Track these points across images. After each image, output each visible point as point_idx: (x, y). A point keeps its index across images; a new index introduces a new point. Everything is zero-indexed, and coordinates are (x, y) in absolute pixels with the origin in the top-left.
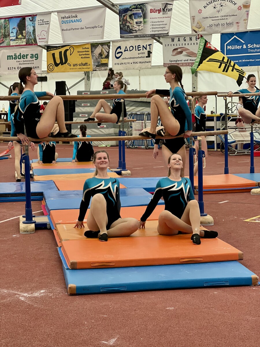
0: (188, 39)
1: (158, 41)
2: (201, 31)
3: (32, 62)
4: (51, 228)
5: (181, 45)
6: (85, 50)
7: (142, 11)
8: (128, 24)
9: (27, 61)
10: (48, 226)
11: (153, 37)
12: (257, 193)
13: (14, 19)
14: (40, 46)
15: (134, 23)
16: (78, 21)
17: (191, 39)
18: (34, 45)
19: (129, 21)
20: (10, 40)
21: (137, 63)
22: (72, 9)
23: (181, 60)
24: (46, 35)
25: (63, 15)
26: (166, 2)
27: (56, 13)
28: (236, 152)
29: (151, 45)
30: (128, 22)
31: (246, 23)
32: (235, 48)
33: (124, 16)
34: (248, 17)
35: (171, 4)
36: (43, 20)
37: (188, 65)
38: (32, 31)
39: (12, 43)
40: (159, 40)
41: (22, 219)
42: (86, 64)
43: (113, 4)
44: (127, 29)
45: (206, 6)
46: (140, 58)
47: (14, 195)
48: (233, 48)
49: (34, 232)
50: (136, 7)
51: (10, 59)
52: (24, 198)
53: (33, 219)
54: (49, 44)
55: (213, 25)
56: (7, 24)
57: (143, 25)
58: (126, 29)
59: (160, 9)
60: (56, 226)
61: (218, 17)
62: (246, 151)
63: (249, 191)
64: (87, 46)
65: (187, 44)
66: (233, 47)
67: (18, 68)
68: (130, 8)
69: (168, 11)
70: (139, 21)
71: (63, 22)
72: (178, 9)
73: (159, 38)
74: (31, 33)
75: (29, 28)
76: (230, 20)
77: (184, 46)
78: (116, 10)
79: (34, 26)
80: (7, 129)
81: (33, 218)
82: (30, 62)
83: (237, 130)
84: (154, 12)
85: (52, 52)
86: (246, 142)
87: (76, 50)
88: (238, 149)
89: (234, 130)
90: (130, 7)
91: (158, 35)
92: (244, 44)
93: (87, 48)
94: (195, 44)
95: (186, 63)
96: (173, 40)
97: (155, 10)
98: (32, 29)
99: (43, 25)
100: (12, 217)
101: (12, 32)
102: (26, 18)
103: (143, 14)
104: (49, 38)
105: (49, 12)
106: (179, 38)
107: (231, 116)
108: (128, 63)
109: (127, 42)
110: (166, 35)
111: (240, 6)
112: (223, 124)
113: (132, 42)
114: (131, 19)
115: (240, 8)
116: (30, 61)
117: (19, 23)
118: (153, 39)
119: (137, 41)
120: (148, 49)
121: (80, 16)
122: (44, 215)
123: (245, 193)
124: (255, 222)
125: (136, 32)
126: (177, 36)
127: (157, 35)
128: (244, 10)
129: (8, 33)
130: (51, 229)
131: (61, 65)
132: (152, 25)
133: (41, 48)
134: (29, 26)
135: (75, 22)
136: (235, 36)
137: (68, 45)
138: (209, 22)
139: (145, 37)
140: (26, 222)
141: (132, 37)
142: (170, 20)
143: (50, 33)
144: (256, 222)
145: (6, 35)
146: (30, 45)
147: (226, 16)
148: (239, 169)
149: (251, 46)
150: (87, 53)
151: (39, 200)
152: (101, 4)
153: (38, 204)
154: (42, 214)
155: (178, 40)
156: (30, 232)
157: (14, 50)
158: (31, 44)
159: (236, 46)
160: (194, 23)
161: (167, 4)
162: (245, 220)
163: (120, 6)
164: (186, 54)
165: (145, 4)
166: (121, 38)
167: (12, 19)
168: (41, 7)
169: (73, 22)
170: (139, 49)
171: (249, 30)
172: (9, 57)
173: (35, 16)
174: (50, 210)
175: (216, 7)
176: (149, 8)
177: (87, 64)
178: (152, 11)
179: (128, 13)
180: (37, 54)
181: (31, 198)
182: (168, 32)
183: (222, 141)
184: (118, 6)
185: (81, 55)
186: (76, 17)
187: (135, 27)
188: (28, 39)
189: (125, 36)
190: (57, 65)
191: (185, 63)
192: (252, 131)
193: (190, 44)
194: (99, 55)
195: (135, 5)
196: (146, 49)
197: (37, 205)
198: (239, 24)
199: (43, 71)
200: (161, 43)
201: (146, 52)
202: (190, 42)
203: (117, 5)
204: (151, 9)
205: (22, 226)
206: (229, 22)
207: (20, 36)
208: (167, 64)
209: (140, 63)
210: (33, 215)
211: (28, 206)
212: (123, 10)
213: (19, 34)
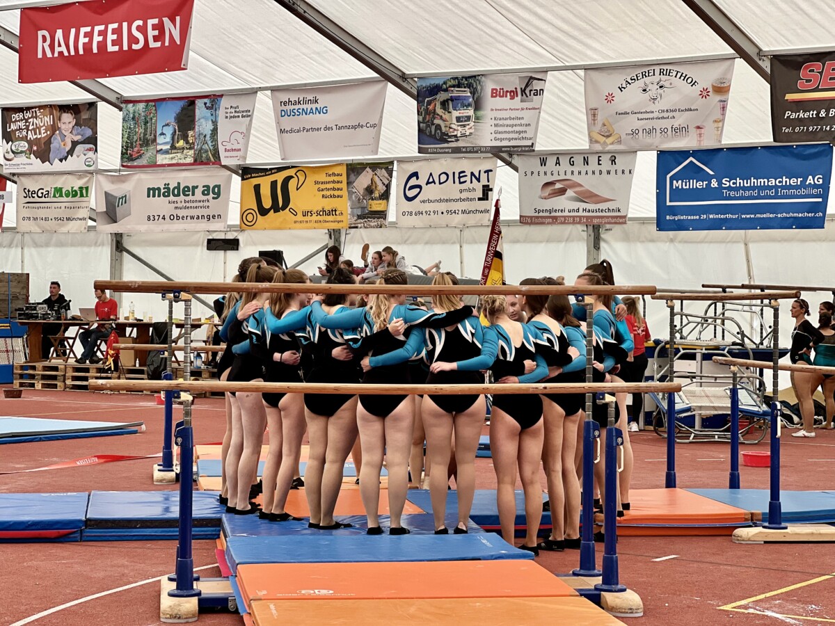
0: (578, 160)
1: (509, 164)
2: (612, 143)
3: (206, 204)
4: (237, 609)
5: (562, 173)
6: (332, 178)
7: (471, 93)
8: (436, 121)
9: (193, 202)
10: (230, 604)
11: (497, 152)
12: (749, 540)
13: (170, 103)
14: (225, 167)
15: (452, 120)
16: (319, 111)
17: (586, 161)
18: (213, 164)
19: (441, 114)
20: (158, 151)
21: (457, 212)
22: (305, 85)
23: (562, 211)
24: (241, 141)
25: (284, 97)
26: (530, 75)
27: (269, 93)
28: (693, 435)
29: (491, 171)
30: (439, 117)
31: (720, 129)
32: (691, 187)
33: (429, 103)
34: (724, 114)
35: (542, 80)
36: (238, 107)
37: (579, 223)
38: (210, 132)
39: (161, 159)
40: (510, 160)
41: (168, 586)
42: (332, 211)
43: (404, 73)
44: (435, 131)
45: (624, 86)
46: (464, 200)
47: (149, 524)
48: (686, 186)
49: (196, 619)
50: (459, 82)
51: (154, 196)
52: (176, 531)
53: (195, 587)
54: (247, 162)
55: (641, 132)
56: (152, 115)
57: (473, 124)
58: (433, 133)
59: (516, 88)
60: (250, 606)
61: (653, 112)
62: (716, 434)
63: (729, 533)
64: (337, 170)
65: (576, 173)
66: (686, 183)
67: (172, 217)
68: (444, 86)
69: (534, 95)
70: (465, 115)
71: (283, 114)
72: (556, 90)
73: (511, 156)
74: (208, 138)
75: (203, 125)
76: (680, 120)
77: (569, 176)
78: (410, 89)
79: (214, 120)
80: (137, 361)
81: (195, 583)
82: (201, 204)
83: (694, 380)
84: (500, 96)
85: (255, 181)
86: (716, 410)
87: (311, 178)
88: (697, 428)
89: (688, 380)
90: (445, 83)
91: (509, 149)
92: (713, 177)
93: (338, 175)
94: (597, 173)
95: (574, 217)
96: (543, 162)
97: (503, 92)
98: (210, 126)
99: (237, 119)
100: (142, 580)
101: (162, 134)
102: (196, 102)
103: (473, 99)
104: (249, 149)
105: (253, 88)
106: (558, 158)
107: (680, 347)
108: (434, 212)
109: (433, 162)
110: (527, 149)
111: (707, 89)
112: (660, 367)
113: (445, 163)
114: (445, 109)
115: (704, 94)
116: (200, 201)
117: (179, 113)
118: (495, 159)
119: (457, 160)
120: (484, 181)
121: (324, 100)
122: (220, 576)
123: (719, 539)
124: (746, 611)
125: (457, 140)
126: (553, 153)
127: (506, 149)
128: (715, 99)
129: (152, 135)
130: (239, 613)
131: (275, 212)
132: (496, 125)
133: (229, 173)
134: (202, 120)
135: (313, 113)
136: (691, 159)
137: (293, 167)
138: (632, 123)
139: (477, 152)
140: (176, 592)
141: (447, 150)
142: (539, 116)
143: (252, 138)
144: (748, 613)
145: (148, 141)
146: (202, 163)
147: (673, 111)
148: (700, 477)
149: (729, 182)
150: (336, 186)
151: (211, 537)
152: (376, 75)
153: (207, 547)
154: (217, 573)
155: (557, 163)
156: (186, 618)
157: (163, 175)
158: (205, 161)
159: (695, 181)
160: (594, 124)
161: (531, 78)
162: (721, 608)
163: (421, 80)
164: (574, 195)
165: (480, 78)
166: (419, 152)
167: (164, 102)
168: (236, 79)
169: (306, 114)
170: (462, 180)
171: (725, 144)
172: (152, 192)
173: (219, 99)
174: (238, 564)
175: (647, 90)
176: (489, 86)
177: (335, 211)
178: (495, 93)
179: (438, 97)
180: (219, 187)
181: (193, 533)
182: (533, 144)
183: (657, 407)
184: (416, 79)
185: (322, 190)
186: (316, 101)
187: (455, 130)
188: (200, 151)
189: (431, 148)
190: (263, 212)
191: (570, 217)
192: (734, 385)
193: (583, 172)
194: (366, 192)
195: (457, 78)
196: (478, 180)
197: (205, 551)
198: (703, 131)
199: (229, 226)
200: (516, 169)
201: (478, 187)
202: (584, 169)
203: (412, 78)
204: (493, 90)
205: (167, 602)
206: (680, 125)
207: (181, 143)
208: (528, 217)
209: (464, 212)
210: (195, 575)
211: (184, 552)
212: (428, 90)
213: (178, 138)
